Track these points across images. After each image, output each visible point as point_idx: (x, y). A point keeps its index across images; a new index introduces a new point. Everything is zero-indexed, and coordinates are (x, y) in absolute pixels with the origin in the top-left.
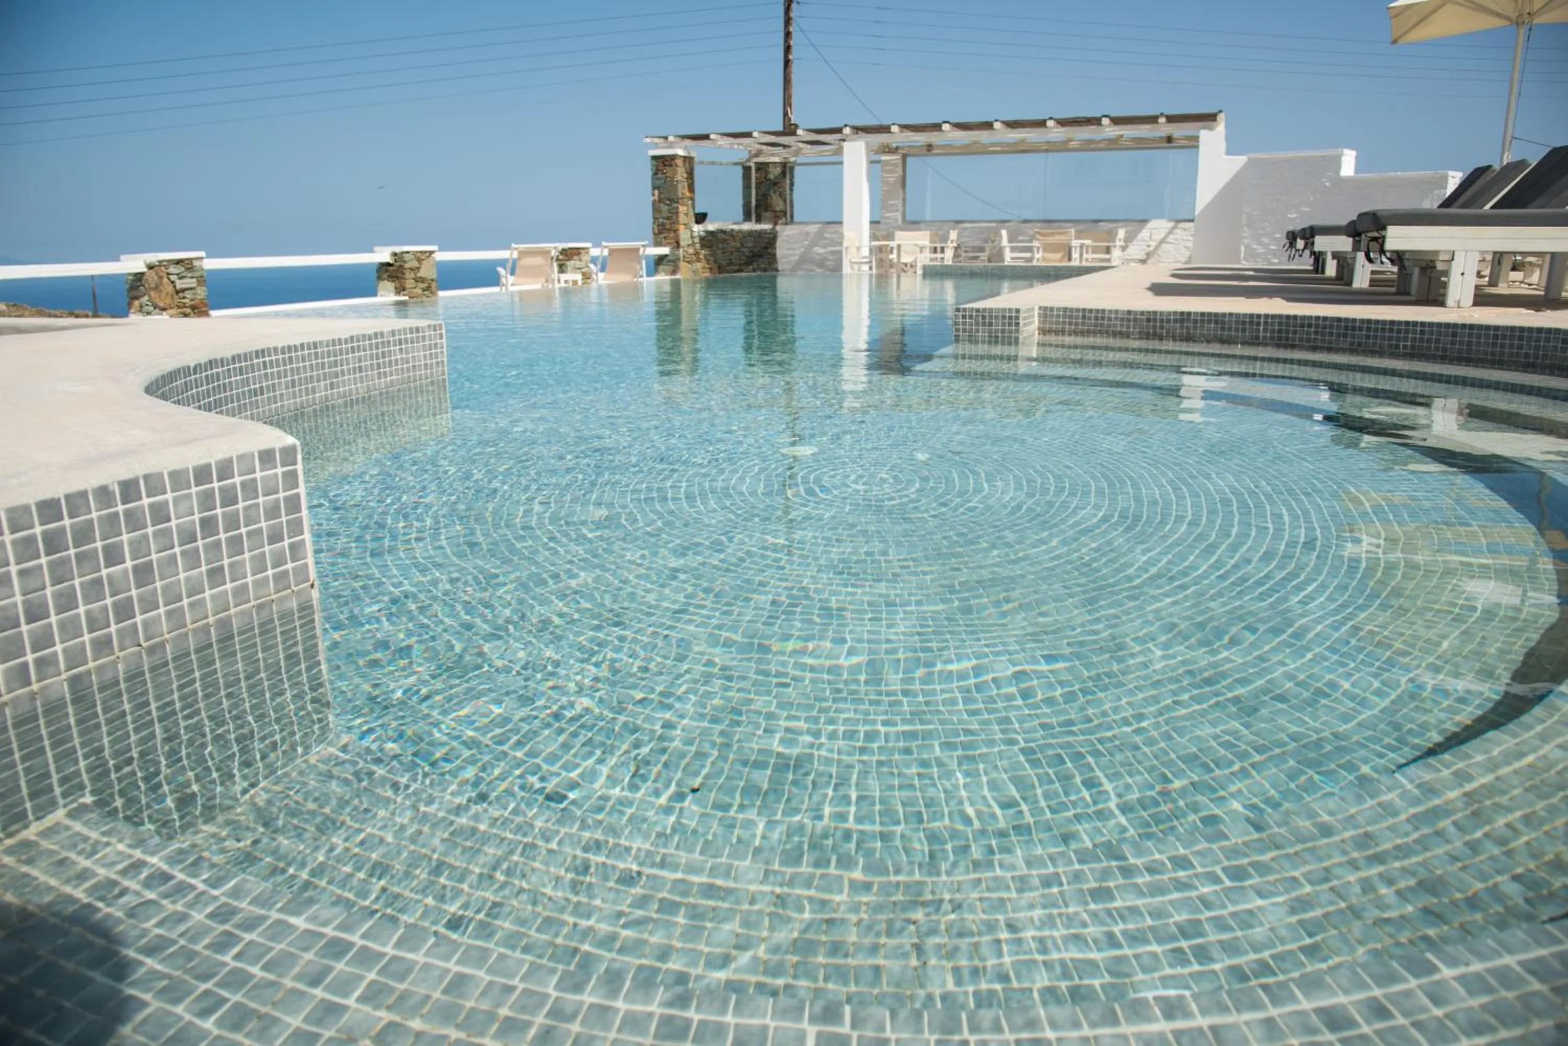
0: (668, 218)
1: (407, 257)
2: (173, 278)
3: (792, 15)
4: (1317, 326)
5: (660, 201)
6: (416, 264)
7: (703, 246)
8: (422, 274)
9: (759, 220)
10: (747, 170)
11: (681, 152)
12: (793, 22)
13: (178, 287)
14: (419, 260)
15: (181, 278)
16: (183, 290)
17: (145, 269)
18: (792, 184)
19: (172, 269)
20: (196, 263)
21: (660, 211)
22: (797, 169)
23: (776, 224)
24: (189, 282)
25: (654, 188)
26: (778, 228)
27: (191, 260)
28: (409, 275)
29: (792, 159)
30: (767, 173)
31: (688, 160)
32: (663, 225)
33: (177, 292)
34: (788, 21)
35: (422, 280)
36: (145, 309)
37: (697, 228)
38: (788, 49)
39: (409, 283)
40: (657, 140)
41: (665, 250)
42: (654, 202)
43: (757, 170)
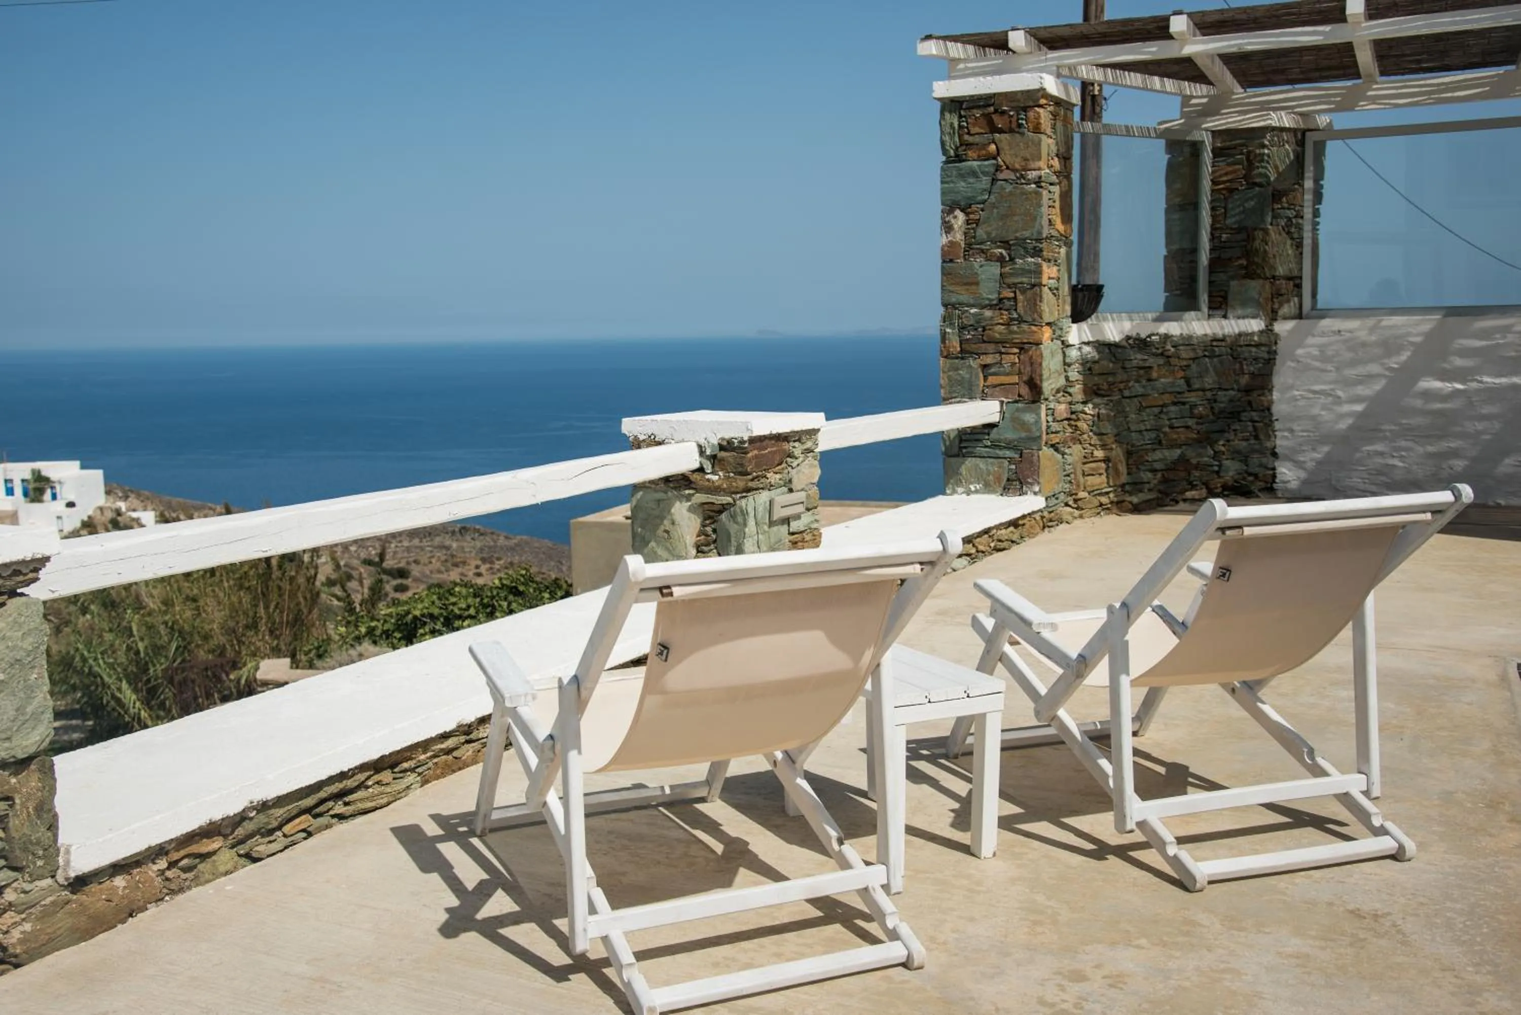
0: (999, 305)
5: (972, 247)
7: (1092, 392)
9: (1222, 306)
18: (1318, 197)
21: (972, 282)
22: (1333, 148)
23: (1273, 316)
25: (950, 207)
26: (1282, 327)
29: (1323, 120)
30: (1252, 161)
32: (979, 325)
37: (1076, 334)
40: (956, 50)
41: (990, 411)
42: (948, 257)
43: (1217, 153)
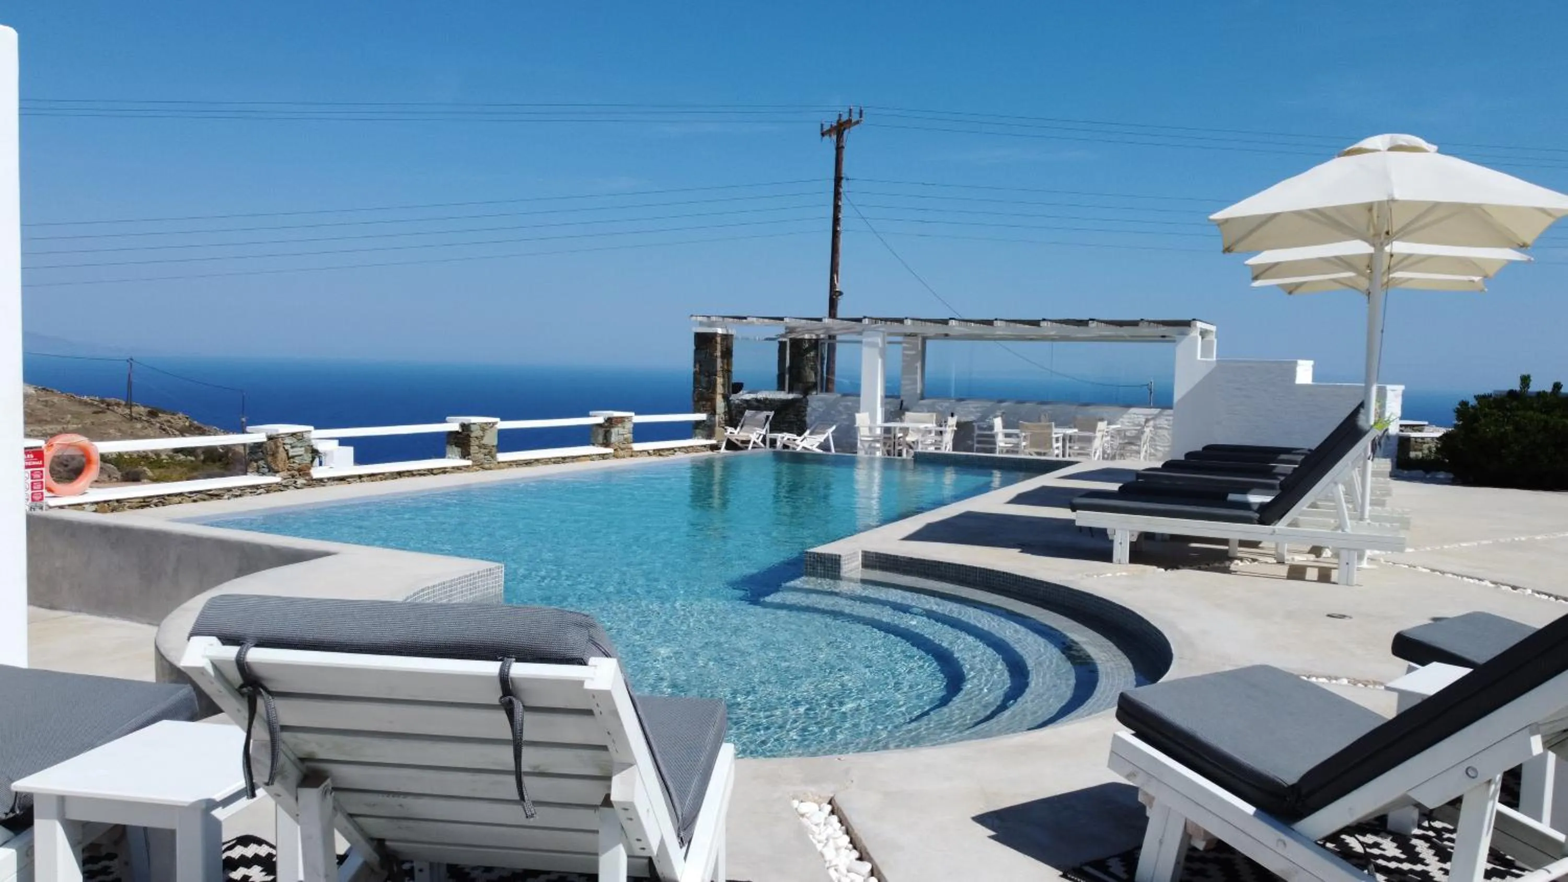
0: (706, 389)
1: (473, 428)
2: (287, 447)
3: (841, 190)
4: (1003, 577)
5: (701, 372)
6: (481, 433)
7: (739, 413)
8: (485, 441)
9: (791, 390)
10: (782, 345)
11: (720, 331)
12: (843, 197)
13: (291, 454)
14: (483, 430)
15: (292, 447)
16: (293, 457)
17: (265, 440)
19: (287, 441)
20: (306, 435)
21: (700, 382)
23: (807, 394)
24: (299, 451)
26: (808, 398)
27: (302, 432)
28: (474, 442)
29: (823, 337)
30: (801, 348)
31: (727, 338)
32: (701, 394)
33: (289, 458)
34: (837, 195)
35: (484, 446)
36: (262, 470)
37: (733, 397)
38: (836, 221)
39: (474, 449)
41: (702, 417)
42: (695, 373)
43: (791, 343)
